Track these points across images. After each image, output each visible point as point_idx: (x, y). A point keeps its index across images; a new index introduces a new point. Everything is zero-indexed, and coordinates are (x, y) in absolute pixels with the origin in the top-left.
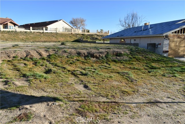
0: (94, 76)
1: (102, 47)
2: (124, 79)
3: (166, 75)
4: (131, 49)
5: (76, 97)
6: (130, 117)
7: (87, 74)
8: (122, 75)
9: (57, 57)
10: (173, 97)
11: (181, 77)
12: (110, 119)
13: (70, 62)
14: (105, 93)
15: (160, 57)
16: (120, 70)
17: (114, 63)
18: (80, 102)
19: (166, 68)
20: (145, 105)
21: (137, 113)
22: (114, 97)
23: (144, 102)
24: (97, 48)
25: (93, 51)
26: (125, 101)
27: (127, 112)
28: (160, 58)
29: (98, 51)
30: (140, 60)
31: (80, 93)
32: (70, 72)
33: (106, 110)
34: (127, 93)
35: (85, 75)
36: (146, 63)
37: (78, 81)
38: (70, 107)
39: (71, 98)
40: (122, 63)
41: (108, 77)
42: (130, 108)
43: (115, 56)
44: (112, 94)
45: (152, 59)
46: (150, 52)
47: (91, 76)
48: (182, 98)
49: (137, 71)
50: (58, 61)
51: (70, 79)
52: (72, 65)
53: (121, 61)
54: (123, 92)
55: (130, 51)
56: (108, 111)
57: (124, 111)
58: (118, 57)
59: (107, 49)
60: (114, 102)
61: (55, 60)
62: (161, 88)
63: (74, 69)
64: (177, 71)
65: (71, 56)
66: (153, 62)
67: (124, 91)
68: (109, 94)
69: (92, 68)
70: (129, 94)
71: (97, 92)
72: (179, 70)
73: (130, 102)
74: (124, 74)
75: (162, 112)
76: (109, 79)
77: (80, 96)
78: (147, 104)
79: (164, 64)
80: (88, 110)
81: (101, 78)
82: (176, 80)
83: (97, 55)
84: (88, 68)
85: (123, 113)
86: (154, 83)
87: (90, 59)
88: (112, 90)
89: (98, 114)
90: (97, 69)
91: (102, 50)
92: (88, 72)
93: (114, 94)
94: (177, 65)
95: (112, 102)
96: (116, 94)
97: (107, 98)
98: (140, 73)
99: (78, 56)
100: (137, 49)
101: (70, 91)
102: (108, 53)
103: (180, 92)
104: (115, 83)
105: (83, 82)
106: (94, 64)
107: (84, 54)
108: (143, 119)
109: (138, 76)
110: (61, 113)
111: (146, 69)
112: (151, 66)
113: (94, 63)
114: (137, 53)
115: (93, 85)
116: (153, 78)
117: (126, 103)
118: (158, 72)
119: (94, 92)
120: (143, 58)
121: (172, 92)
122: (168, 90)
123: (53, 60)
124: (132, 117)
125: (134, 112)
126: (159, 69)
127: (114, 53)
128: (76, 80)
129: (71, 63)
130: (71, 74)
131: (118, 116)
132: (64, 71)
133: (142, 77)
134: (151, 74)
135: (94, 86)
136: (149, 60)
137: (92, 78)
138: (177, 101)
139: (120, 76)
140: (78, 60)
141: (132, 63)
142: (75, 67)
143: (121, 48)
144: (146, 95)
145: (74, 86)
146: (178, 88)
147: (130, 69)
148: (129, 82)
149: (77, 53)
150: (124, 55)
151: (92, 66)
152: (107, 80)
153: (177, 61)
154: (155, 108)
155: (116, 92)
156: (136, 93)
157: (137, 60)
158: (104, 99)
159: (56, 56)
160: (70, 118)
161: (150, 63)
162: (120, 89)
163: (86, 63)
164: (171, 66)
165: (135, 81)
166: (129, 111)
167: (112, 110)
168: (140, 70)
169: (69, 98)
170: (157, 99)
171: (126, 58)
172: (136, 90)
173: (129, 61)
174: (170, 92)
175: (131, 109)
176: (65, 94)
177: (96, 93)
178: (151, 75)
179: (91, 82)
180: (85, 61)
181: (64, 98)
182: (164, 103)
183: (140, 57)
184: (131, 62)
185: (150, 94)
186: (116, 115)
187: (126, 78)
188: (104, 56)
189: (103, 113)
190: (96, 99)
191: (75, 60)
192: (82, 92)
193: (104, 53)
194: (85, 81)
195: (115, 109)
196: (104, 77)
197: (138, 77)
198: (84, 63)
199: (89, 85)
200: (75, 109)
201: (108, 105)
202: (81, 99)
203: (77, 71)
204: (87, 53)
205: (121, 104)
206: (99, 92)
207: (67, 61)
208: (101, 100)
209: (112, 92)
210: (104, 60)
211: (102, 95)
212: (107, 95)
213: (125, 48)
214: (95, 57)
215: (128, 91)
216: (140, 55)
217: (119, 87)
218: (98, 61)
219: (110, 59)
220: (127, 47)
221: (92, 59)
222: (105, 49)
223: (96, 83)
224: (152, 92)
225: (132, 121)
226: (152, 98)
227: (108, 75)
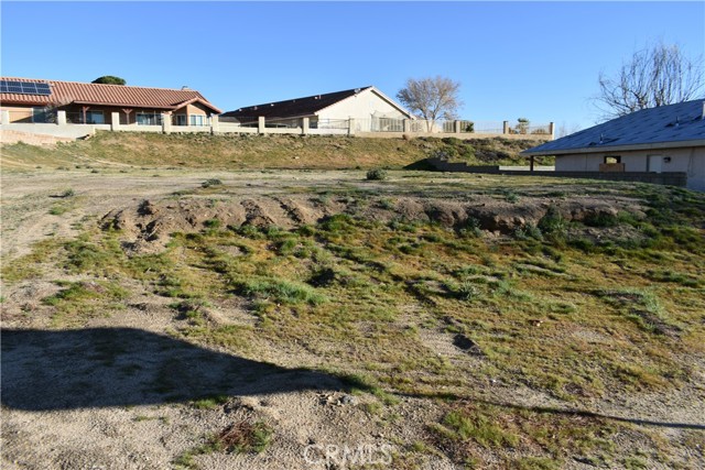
0: (493, 304)
1: (529, 188)
2: (621, 321)
4: (653, 198)
5: (424, 379)
7: (467, 294)
8: (611, 304)
9: (352, 227)
13: (400, 245)
14: (539, 371)
16: (603, 284)
17: (579, 253)
18: (441, 402)
22: (580, 393)
24: (506, 193)
25: (491, 203)
26: (627, 412)
27: (641, 460)
29: (509, 205)
30: (693, 245)
31: (439, 364)
32: (400, 285)
33: (547, 443)
34: (635, 382)
35: (461, 295)
37: (434, 320)
38: (402, 419)
39: (407, 382)
40: (611, 253)
41: (554, 309)
42: (654, 446)
43: (581, 224)
44: (571, 378)
47: (484, 302)
49: (681, 288)
50: (357, 241)
51: (401, 308)
52: (409, 256)
53: (608, 244)
54: (621, 375)
55: (649, 205)
56: (554, 447)
57: (624, 454)
58: (594, 231)
59: (546, 196)
60: (583, 414)
61: (344, 238)
63: (414, 271)
65: (406, 221)
67: (624, 372)
68: (561, 379)
69: (488, 269)
70: (645, 385)
71: (509, 367)
73: (651, 419)
74: (622, 298)
76: (557, 315)
77: (440, 378)
80: (472, 436)
81: (522, 313)
83: (507, 221)
84: (471, 272)
85: (624, 462)
87: (476, 235)
89: (516, 456)
90: (508, 275)
91: (526, 199)
92: (469, 284)
93: (580, 380)
95: (570, 413)
96: (587, 379)
97: (551, 395)
98: (693, 296)
99: (430, 225)
100: (678, 198)
101: (404, 354)
102: (550, 212)
104: (585, 336)
105: (450, 323)
106: (495, 257)
107: (455, 214)
109: (685, 311)
110: (369, 437)
113: (496, 251)
114: (681, 212)
115: (492, 340)
117: (634, 421)
119: (497, 365)
123: (337, 237)
127: (578, 211)
128: (422, 315)
129: (403, 250)
130: (407, 290)
132: (380, 278)
135: (497, 340)
137: (486, 310)
139: (603, 308)
140: (431, 239)
141: (657, 257)
142: (418, 265)
143: (608, 193)
145: (417, 339)
147: (648, 281)
148: (647, 335)
149: (427, 212)
150: (621, 220)
151: (486, 263)
152: (547, 320)
155: (588, 373)
156: (677, 381)
157: (679, 242)
158: (539, 399)
159: (350, 223)
160: (404, 458)
162: (605, 361)
163: (462, 249)
165: (673, 333)
166: (649, 456)
167: (571, 445)
168: (693, 285)
169: (400, 381)
171: (628, 233)
172: (680, 372)
173: (644, 246)
175: (657, 448)
176: (384, 366)
177: (502, 369)
179: (485, 324)
180: (458, 243)
181: (380, 380)
183: (693, 229)
184: (653, 249)
187: (632, 315)
188: (534, 223)
189: (535, 454)
190: (504, 395)
191: (420, 238)
192: (448, 364)
193: (537, 213)
194: (460, 322)
195: (585, 444)
196: (537, 311)
197: (685, 315)
198: (453, 251)
199: (474, 336)
200: (424, 425)
201: (557, 424)
202: (445, 389)
203: (428, 279)
204: (467, 212)
205: (611, 422)
206: (515, 368)
207: (390, 241)
208: (524, 400)
209: (570, 371)
210: (536, 238)
211: (528, 378)
212: (551, 383)
213: (624, 192)
214: (497, 229)
215: (641, 370)
216: (694, 224)
217: (599, 354)
218: (509, 245)
219: (560, 236)
220: (632, 190)
221: (487, 234)
222: (539, 196)
223: (504, 331)
227: (551, 301)
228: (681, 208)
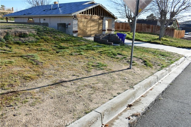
2: (28, 63)
3: (73, 54)
4: (38, 29)
6: (30, 105)
8: (25, 59)
10: (78, 74)
11: (86, 55)
15: (68, 36)
16: (24, 54)
17: (17, 45)
19: (74, 47)
20: (49, 88)
21: (40, 98)
22: (12, 86)
23: (49, 84)
26: (26, 88)
27: (27, 100)
28: (69, 38)
30: (48, 41)
34: (30, 79)
36: (55, 44)
40: (27, 45)
41: (7, 63)
42: (32, 95)
43: (18, 37)
44: (10, 82)
45: (61, 39)
46: (59, 32)
48: (85, 74)
49: (44, 52)
53: (26, 42)
54: (25, 78)
55: (37, 31)
57: (23, 100)
58: (22, 39)
59: (6, 29)
60: (11, 92)
62: (68, 67)
64: (84, 49)
66: (62, 42)
67: (26, 77)
70: (32, 79)
72: (85, 48)
73: (32, 88)
74: (29, 57)
75: (66, 91)
76: (8, 65)
78: (52, 86)
79: (72, 43)
82: (82, 58)
85: (22, 102)
86: (62, 63)
88: (11, 78)
93: (13, 82)
94: (84, 43)
95: (8, 93)
97: (3, 89)
98: (47, 54)
100: (45, 29)
102: (7, 34)
103: (84, 69)
104: (16, 69)
108: (45, 104)
109: (45, 58)
111: (54, 50)
112: (60, 46)
114: (45, 33)
116: (61, 58)
117: (27, 90)
118: (66, 52)
120: (52, 39)
121: (77, 70)
122: (74, 68)
124: (32, 105)
125: (36, 99)
126: (68, 48)
127: (17, 33)
131: (14, 108)
133: (49, 59)
134: (59, 54)
136: (58, 40)
138: (81, 78)
141: (39, 45)
143: (26, 28)
144: (51, 76)
146: (83, 65)
147: (36, 51)
148: (34, 66)
150: (30, 35)
152: (5, 66)
153: (83, 40)
154: (61, 88)
155: (15, 80)
156: (40, 76)
157: (45, 40)
161: (59, 43)
162: (21, 75)
164: (78, 45)
165: (41, 64)
166: (30, 98)
167: (6, 103)
168: (48, 51)
170: (62, 79)
171: (32, 39)
172: (41, 73)
173: (36, 42)
174: (75, 70)
178: (59, 56)
182: (69, 81)
183: (48, 37)
184: (38, 43)
185: (56, 75)
186: (12, 107)
187: (31, 61)
188: (2, 37)
193: (2, 34)
195: (11, 100)
196: (1, 64)
197: (45, 59)
201: (2, 98)
205: (20, 92)
210: (3, 42)
212: (3, 85)
213: (31, 28)
215: (31, 75)
216: (49, 36)
217: (20, 74)
219: (11, 41)
220: (33, 27)
222: (4, 29)
224: (58, 73)
225: (32, 109)
226: (57, 79)
227: (6, 60)
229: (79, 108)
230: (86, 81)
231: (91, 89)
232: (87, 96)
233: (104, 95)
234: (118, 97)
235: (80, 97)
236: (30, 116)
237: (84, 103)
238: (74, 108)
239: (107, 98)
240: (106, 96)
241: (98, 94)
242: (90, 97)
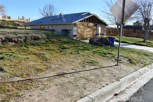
0: (10, 59)
1: (21, 32)
2: (39, 59)
3: (73, 53)
4: (48, 34)
6: (41, 89)
7: (3, 58)
8: (38, 56)
10: (76, 69)
11: (82, 54)
12: (22, 95)
14: (20, 73)
16: (37, 52)
17: (33, 46)
19: (74, 48)
20: (54, 78)
21: (47, 85)
22: (29, 75)
23: (54, 75)
24: (15, 33)
25: (11, 36)
26: (38, 77)
27: (39, 86)
28: (70, 40)
29: (16, 36)
30: (54, 43)
33: (19, 88)
34: (41, 71)
36: (59, 45)
40: (39, 46)
41: (25, 58)
42: (42, 82)
43: (33, 40)
44: (27, 73)
45: (64, 42)
46: (63, 36)
47: (8, 59)
48: (82, 68)
49: (52, 51)
53: (39, 44)
54: (38, 70)
55: (47, 36)
56: (21, 88)
57: (36, 85)
58: (36, 41)
59: (25, 34)
60: (28, 80)
62: (68, 63)
64: (81, 50)
66: (64, 44)
67: (38, 69)
69: (10, 51)
70: (42, 71)
71: (13, 73)
72: (82, 49)
73: (42, 77)
74: (40, 54)
75: (67, 80)
76: (26, 60)
78: (57, 77)
79: (72, 45)
81: (18, 60)
82: (79, 56)
83: (16, 40)
84: (5, 52)
85: (35, 87)
86: (64, 59)
87: (8, 44)
88: (28, 69)
89: (11, 93)
90: (15, 52)
91: (20, 35)
92: (4, 55)
93: (29, 73)
94: (81, 45)
95: (26, 80)
96: (31, 72)
97: (22, 77)
98: (54, 53)
100: (52, 34)
102: (26, 37)
103: (80, 64)
104: (31, 63)
106: (13, 48)
107: (1, 39)
108: (51, 89)
109: (52, 55)
111: (59, 50)
112: (63, 47)
113: (13, 47)
114: (53, 37)
115: (9, 68)
116: (63, 56)
117: (39, 78)
118: (68, 51)
119: (9, 74)
120: (57, 41)
121: (76, 65)
122: (73, 64)
124: (42, 89)
125: (45, 85)
126: (69, 48)
127: (32, 37)
131: (30, 91)
133: (55, 56)
134: (62, 53)
135: (10, 68)
136: (62, 42)
137: (8, 61)
138: (78, 71)
139: (36, 57)
141: (48, 46)
143: (39, 33)
144: (56, 69)
146: (80, 62)
147: (46, 51)
148: (44, 61)
150: (41, 39)
151: (10, 50)
152: (24, 61)
153: (81, 42)
154: (63, 78)
155: (31, 71)
156: (48, 69)
157: (52, 42)
158: (20, 79)
163: (4, 47)
164: (77, 46)
165: (49, 60)
166: (41, 84)
167: (25, 87)
168: (54, 50)
170: (64, 71)
171: (43, 41)
172: (49, 67)
173: (46, 44)
174: (74, 65)
177: (11, 74)
178: (62, 54)
179: (8, 64)
180: (2, 46)
182: (69, 73)
185: (60, 69)
186: (28, 90)
188: (22, 40)
189: (16, 91)
190: (11, 80)
193: (23, 38)
195: (28, 85)
196: (21, 59)
197: (52, 56)
198: (1, 48)
199: (4, 68)
201: (22, 83)
204: (5, 38)
205: (34, 80)
208: (15, 80)
209: (27, 71)
210: (23, 43)
211: (17, 75)
212: (22, 75)
213: (42, 33)
214: (13, 42)
215: (42, 68)
216: (55, 39)
217: (34, 67)
218: (16, 45)
219: (28, 43)
220: (44, 32)
221: (10, 43)
222: (24, 34)
223: (12, 65)
224: (61, 67)
225: (42, 92)
226: (60, 71)
227: (25, 57)
228: (53, 36)
229: (76, 94)
230: (82, 74)
231: (86, 80)
232: (82, 85)
233: (95, 85)
234: (106, 87)
235: (77, 85)
236: (41, 97)
237: (80, 90)
238: (72, 93)
239: (97, 88)
240: (97, 86)
241: (90, 84)
242: (85, 86)
